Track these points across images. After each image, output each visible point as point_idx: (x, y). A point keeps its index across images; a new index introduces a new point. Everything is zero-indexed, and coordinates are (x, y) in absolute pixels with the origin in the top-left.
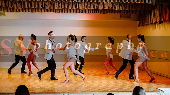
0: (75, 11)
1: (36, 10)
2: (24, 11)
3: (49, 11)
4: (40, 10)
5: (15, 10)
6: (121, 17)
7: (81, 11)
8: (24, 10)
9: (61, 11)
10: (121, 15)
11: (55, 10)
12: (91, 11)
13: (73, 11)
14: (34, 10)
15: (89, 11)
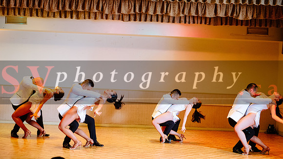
0: (160, 19)
1: (86, 16)
2: (63, 16)
3: (110, 17)
4: (92, 16)
5: (45, 14)
6: (248, 33)
7: (171, 20)
9: (132, 18)
10: (248, 29)
12: (191, 21)
13: (156, 18)
14: (82, 15)
15: (187, 20)
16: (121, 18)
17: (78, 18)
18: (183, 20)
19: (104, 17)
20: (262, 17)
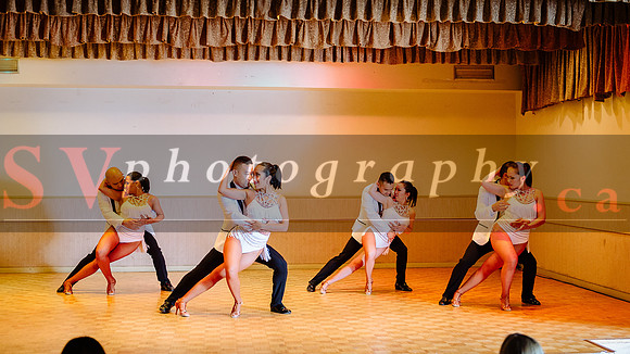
0: (285, 54)
1: (138, 52)
2: (91, 54)
3: (186, 53)
4: (150, 52)
5: (55, 52)
6: (456, 76)
7: (307, 55)
8: (90, 50)
12: (346, 56)
14: (130, 52)
15: (339, 55)
16: (208, 54)
17: (121, 57)
18: (329, 55)
19: (174, 53)
20: (480, 46)
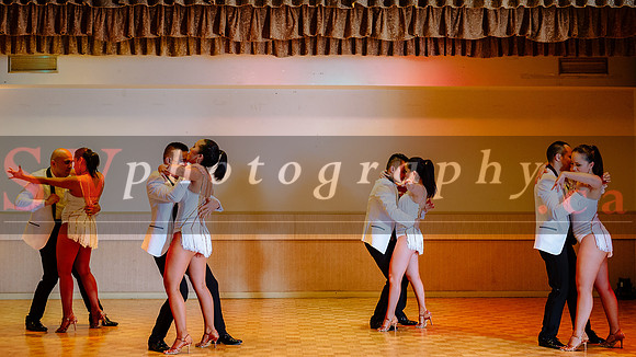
0: (359, 47)
1: (191, 48)
2: (139, 49)
3: (246, 48)
4: (205, 46)
5: (98, 48)
6: (561, 71)
7: (385, 50)
8: (138, 45)
9: (296, 47)
10: (560, 62)
11: (270, 47)
12: (431, 49)
13: (349, 46)
14: (183, 47)
15: (422, 48)
17: (172, 53)
18: (411, 47)
19: (233, 48)
20: (591, 35)
